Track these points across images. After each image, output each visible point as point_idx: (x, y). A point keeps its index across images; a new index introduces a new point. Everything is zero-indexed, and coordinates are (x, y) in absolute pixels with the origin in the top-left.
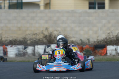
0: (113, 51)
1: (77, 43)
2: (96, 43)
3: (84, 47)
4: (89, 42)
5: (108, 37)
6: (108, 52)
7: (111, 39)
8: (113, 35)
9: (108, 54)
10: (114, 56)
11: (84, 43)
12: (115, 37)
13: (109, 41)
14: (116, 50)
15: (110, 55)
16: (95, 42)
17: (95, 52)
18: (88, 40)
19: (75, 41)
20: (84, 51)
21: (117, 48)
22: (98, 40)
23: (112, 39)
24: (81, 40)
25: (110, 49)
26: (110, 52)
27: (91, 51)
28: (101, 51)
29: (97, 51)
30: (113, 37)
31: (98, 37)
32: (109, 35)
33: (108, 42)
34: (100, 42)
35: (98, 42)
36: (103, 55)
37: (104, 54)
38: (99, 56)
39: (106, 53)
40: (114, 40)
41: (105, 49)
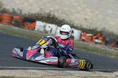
0: (41, 27)
1: (9, 11)
2: (27, 16)
3: (14, 17)
4: (21, 13)
5: (40, 13)
6: (36, 27)
7: (42, 15)
8: (45, 12)
9: (36, 29)
10: (41, 32)
11: (16, 12)
12: (46, 14)
13: (40, 16)
14: (44, 27)
15: (38, 30)
16: (26, 14)
17: (24, 25)
18: (21, 11)
19: (7, 9)
20: (13, 21)
21: (46, 25)
22: (29, 13)
23: (44, 15)
24: (13, 9)
25: (39, 25)
26: (38, 27)
27: (20, 23)
28: (29, 24)
29: (25, 24)
30: (45, 14)
31: (30, 10)
32: (41, 11)
33: (39, 18)
34: (30, 16)
35: (29, 15)
36: (30, 28)
37: (32, 28)
38: (26, 29)
39: (34, 28)
40: (45, 17)
41: (34, 23)
